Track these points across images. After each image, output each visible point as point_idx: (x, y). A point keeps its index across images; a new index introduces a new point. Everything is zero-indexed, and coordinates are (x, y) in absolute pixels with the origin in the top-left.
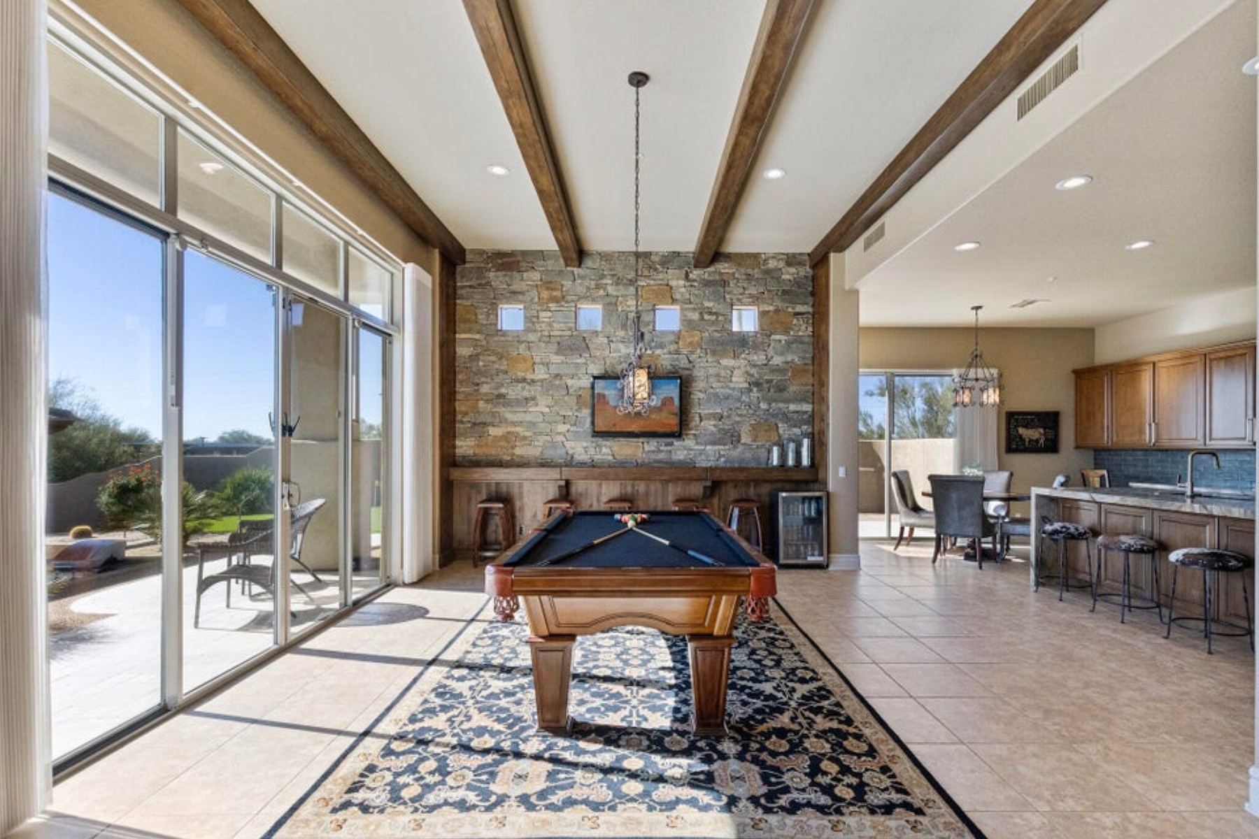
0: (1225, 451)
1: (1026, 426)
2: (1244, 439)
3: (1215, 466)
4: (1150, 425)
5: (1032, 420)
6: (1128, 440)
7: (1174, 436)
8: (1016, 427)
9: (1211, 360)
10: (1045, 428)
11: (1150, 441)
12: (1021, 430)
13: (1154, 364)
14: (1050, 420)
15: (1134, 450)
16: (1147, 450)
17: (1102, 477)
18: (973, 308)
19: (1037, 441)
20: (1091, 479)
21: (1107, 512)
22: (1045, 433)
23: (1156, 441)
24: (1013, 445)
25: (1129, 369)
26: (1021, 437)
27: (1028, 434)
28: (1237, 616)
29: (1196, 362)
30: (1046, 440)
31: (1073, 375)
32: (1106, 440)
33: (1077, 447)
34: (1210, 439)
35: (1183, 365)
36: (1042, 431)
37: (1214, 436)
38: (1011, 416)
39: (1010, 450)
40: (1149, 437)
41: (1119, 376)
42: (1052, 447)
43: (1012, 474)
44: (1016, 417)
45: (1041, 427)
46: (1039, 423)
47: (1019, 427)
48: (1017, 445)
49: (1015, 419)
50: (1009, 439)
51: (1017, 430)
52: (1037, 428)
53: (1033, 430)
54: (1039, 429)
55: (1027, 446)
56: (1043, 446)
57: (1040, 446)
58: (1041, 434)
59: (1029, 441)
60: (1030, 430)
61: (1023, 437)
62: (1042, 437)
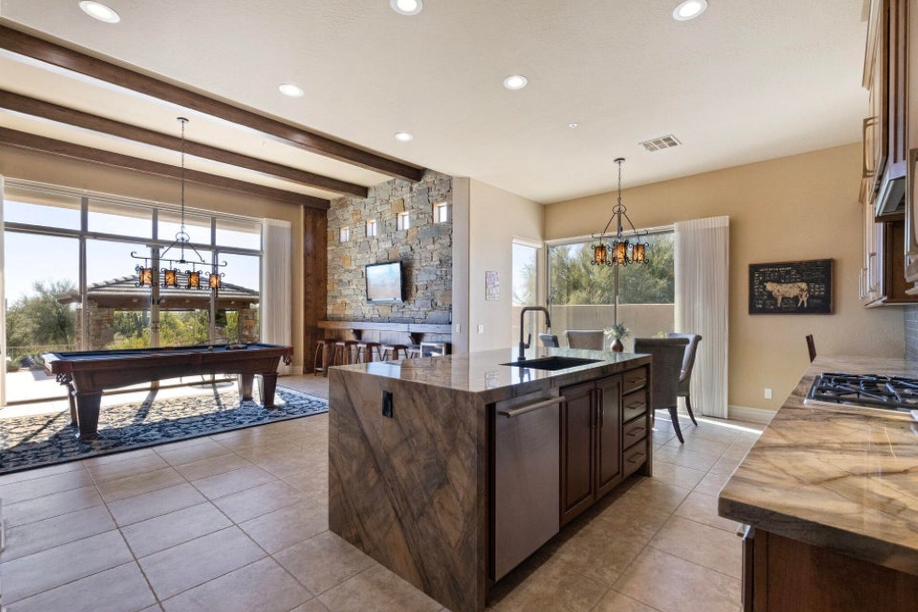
5: (788, 272)
8: (761, 283)
14: (816, 271)
18: (616, 160)
24: (760, 305)
36: (803, 285)
38: (756, 269)
39: (755, 311)
42: (821, 306)
44: (762, 270)
45: (802, 281)
46: (798, 276)
47: (767, 281)
48: (764, 304)
49: (760, 273)
50: (752, 297)
51: (765, 287)
52: (795, 282)
53: (790, 285)
54: (799, 284)
55: (779, 305)
56: (805, 305)
57: (799, 305)
58: (802, 290)
59: (784, 298)
60: (784, 285)
61: (773, 294)
62: (805, 293)
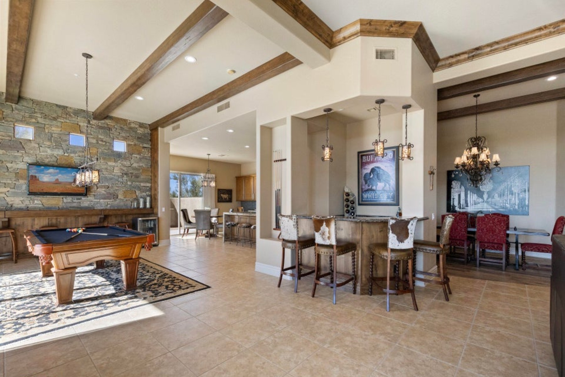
4: (253, 194)
5: (225, 192)
6: (248, 199)
8: (220, 194)
10: (228, 195)
11: (252, 199)
12: (222, 195)
14: (229, 192)
16: (252, 201)
18: (208, 154)
19: (226, 198)
20: (239, 210)
21: (241, 218)
23: (254, 199)
24: (220, 200)
25: (248, 177)
26: (222, 197)
27: (225, 196)
30: (229, 198)
31: (236, 178)
32: (243, 199)
33: (237, 200)
38: (219, 190)
39: (218, 202)
41: (246, 180)
43: (219, 209)
46: (227, 193)
49: (220, 192)
50: (218, 198)
55: (223, 200)
56: (228, 200)
59: (224, 198)
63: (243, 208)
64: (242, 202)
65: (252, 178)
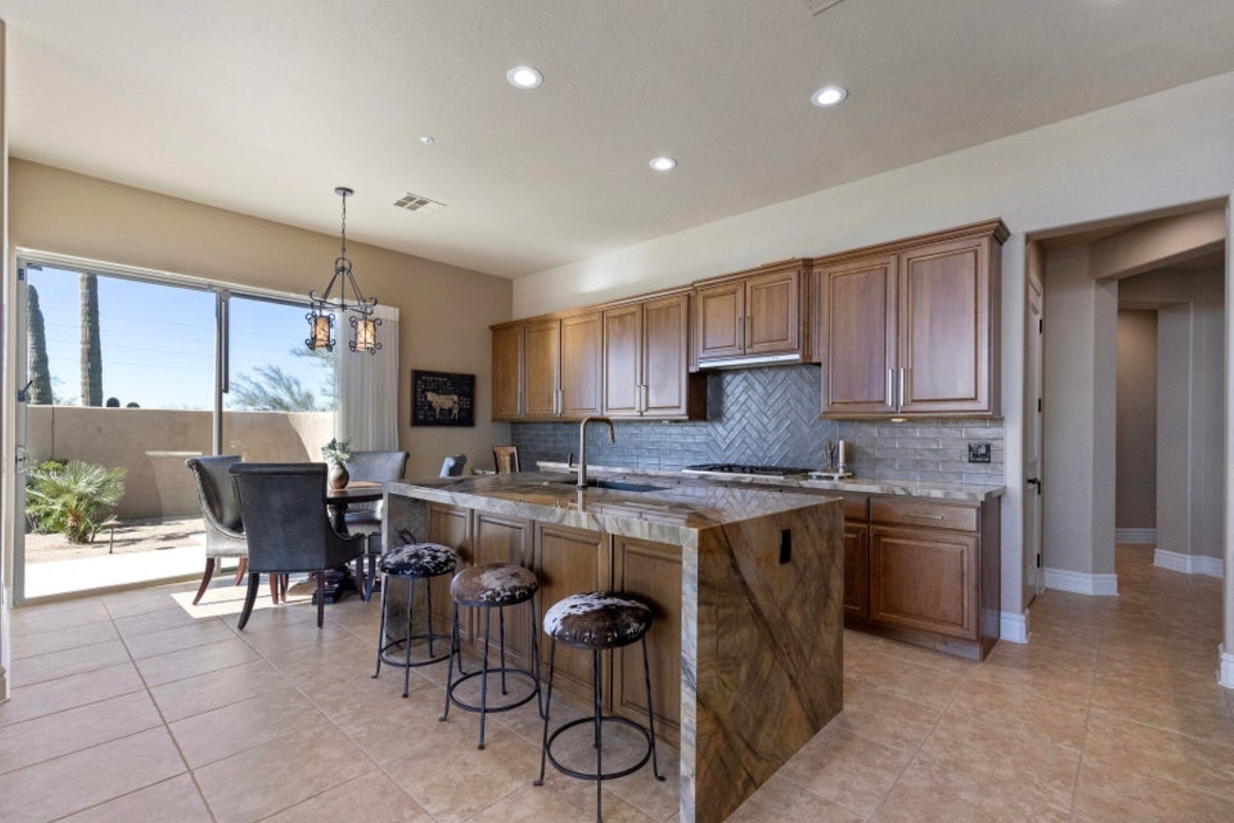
0: (618, 422)
1: (436, 391)
2: (633, 408)
3: (610, 440)
4: (557, 392)
5: (445, 383)
6: (538, 411)
7: (577, 406)
8: (424, 391)
9: (608, 318)
10: (459, 396)
11: (557, 413)
12: (431, 396)
13: (561, 321)
14: (464, 385)
15: (545, 423)
16: (555, 423)
17: (512, 455)
18: (338, 189)
19: (450, 410)
20: (502, 458)
21: (480, 521)
22: (460, 400)
23: (562, 412)
24: (422, 416)
25: (539, 325)
26: (430, 404)
27: (441, 401)
28: (636, 705)
29: (595, 320)
30: (461, 410)
31: (490, 333)
32: (518, 412)
33: (494, 420)
34: (607, 409)
35: (586, 323)
36: (456, 398)
37: (610, 406)
38: (417, 375)
39: (416, 422)
40: (556, 408)
41: (532, 335)
42: (466, 419)
43: (407, 456)
44: (424, 378)
45: (455, 394)
46: (452, 388)
47: (428, 391)
48: (425, 415)
49: (423, 381)
50: (415, 407)
51: (426, 396)
52: (450, 394)
53: (445, 397)
54: (452, 396)
55: (437, 417)
56: (457, 417)
57: (452, 417)
58: (455, 403)
59: (442, 410)
60: (442, 396)
61: (433, 405)
62: (456, 406)
63: (514, 450)
64: (515, 423)
65: (556, 325)
